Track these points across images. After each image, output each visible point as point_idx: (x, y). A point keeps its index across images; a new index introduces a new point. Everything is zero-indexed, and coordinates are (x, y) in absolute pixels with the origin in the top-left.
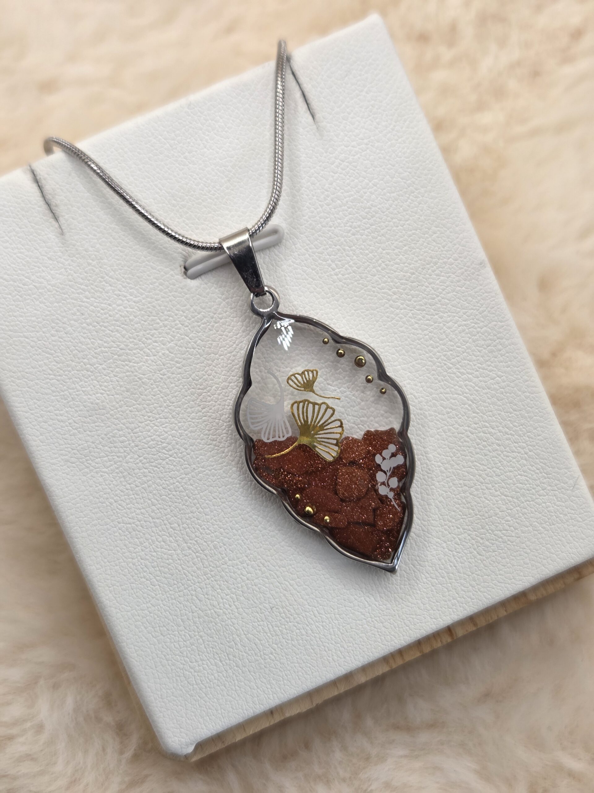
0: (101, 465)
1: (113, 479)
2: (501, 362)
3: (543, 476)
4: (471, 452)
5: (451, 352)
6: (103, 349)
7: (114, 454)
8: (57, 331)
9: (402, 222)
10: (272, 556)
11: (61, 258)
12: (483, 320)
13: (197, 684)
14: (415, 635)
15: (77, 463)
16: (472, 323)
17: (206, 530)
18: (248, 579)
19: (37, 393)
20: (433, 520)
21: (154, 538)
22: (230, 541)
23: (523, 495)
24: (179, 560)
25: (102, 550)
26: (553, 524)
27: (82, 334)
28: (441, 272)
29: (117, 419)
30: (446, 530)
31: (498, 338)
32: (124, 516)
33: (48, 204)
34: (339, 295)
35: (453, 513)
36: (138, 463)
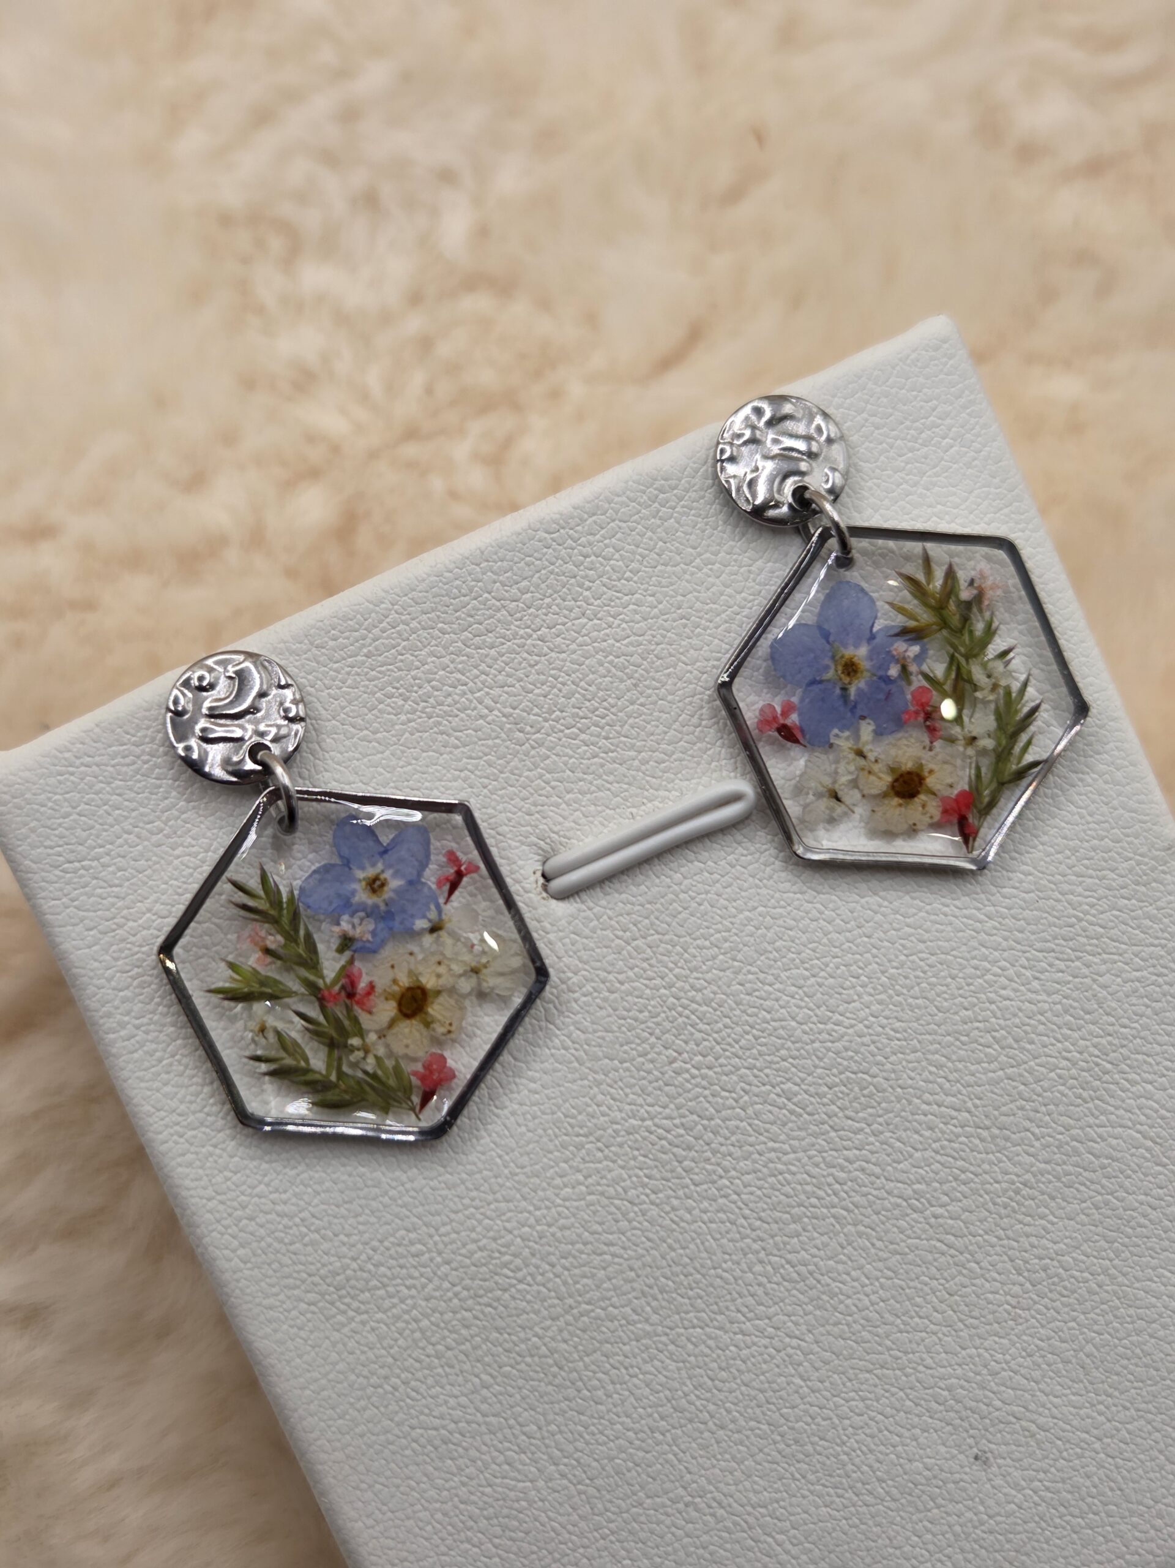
0: (372, 1306)
1: (397, 1335)
4: (1151, 1249)
5: (1109, 1038)
7: (399, 1281)
10: (736, 1484)
15: (321, 1304)
16: (1150, 973)
17: (598, 1436)
18: (688, 1536)
19: (231, 1157)
20: (1074, 1394)
21: (487, 1457)
22: (648, 1456)
24: (542, 1500)
25: (378, 1486)
28: (1088, 868)
29: (405, 1206)
30: (1100, 1414)
32: (422, 1413)
34: (872, 924)
35: (1115, 1377)
36: (450, 1300)
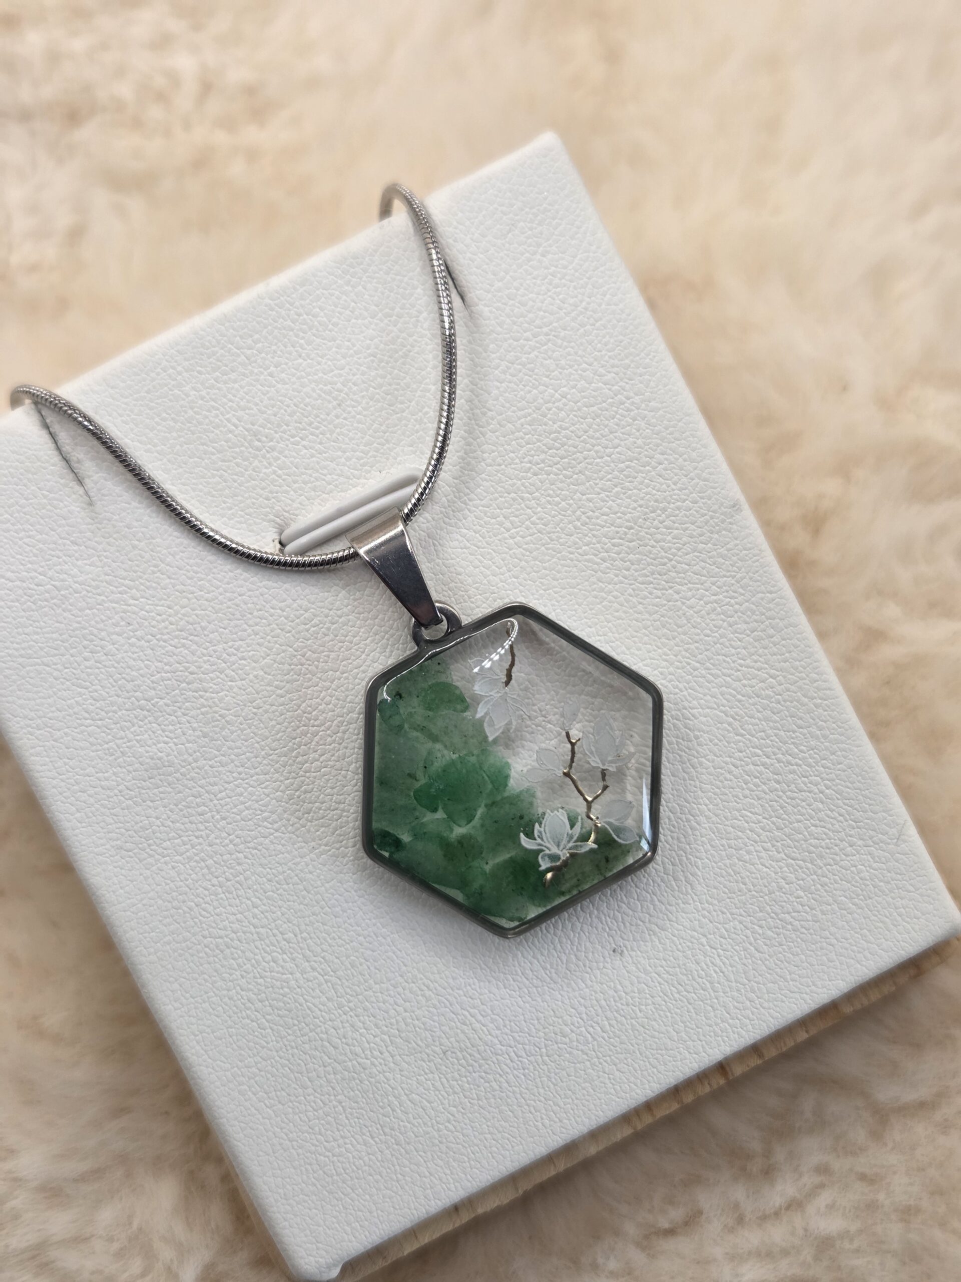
0: (172, 851)
1: (191, 872)
2: (775, 654)
3: (850, 825)
4: (736, 796)
5: (696, 645)
6: (163, 674)
7: (190, 833)
8: (91, 652)
9: (608, 451)
10: (439, 973)
11: (89, 540)
12: (743, 592)
13: (338, 1175)
14: (667, 1081)
15: (136, 851)
16: (725, 597)
17: (338, 940)
18: (406, 1011)
19: (67, 748)
20: (683, 903)
21: (259, 957)
22: (375, 954)
23: (821, 857)
24: (299, 987)
25: (182, 979)
26: (870, 898)
27: (130, 654)
28: (674, 522)
29: (192, 779)
30: (704, 917)
31: (768, 618)
32: (211, 926)
33: (66, 460)
34: (518, 568)
35: (715, 891)
36: (227, 845)
